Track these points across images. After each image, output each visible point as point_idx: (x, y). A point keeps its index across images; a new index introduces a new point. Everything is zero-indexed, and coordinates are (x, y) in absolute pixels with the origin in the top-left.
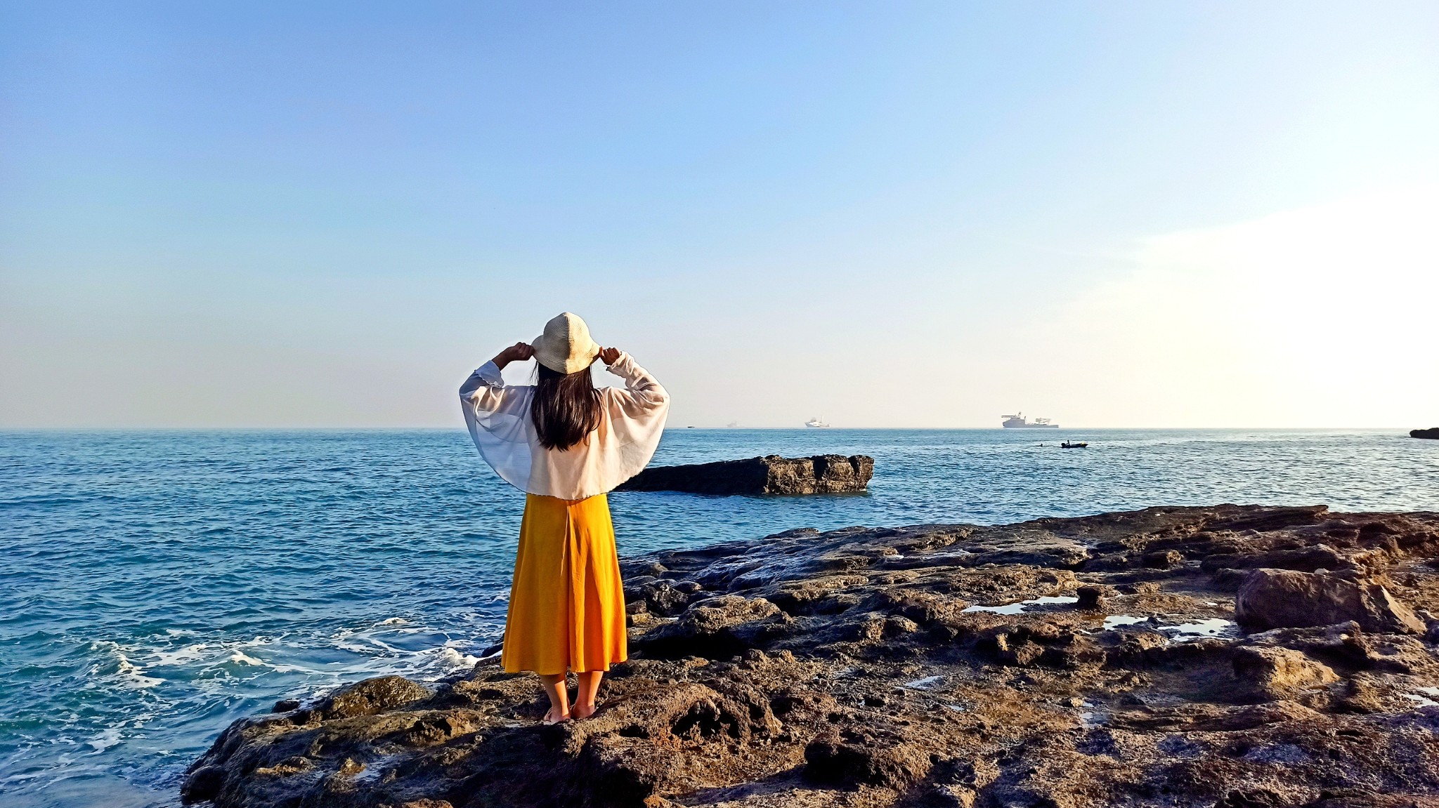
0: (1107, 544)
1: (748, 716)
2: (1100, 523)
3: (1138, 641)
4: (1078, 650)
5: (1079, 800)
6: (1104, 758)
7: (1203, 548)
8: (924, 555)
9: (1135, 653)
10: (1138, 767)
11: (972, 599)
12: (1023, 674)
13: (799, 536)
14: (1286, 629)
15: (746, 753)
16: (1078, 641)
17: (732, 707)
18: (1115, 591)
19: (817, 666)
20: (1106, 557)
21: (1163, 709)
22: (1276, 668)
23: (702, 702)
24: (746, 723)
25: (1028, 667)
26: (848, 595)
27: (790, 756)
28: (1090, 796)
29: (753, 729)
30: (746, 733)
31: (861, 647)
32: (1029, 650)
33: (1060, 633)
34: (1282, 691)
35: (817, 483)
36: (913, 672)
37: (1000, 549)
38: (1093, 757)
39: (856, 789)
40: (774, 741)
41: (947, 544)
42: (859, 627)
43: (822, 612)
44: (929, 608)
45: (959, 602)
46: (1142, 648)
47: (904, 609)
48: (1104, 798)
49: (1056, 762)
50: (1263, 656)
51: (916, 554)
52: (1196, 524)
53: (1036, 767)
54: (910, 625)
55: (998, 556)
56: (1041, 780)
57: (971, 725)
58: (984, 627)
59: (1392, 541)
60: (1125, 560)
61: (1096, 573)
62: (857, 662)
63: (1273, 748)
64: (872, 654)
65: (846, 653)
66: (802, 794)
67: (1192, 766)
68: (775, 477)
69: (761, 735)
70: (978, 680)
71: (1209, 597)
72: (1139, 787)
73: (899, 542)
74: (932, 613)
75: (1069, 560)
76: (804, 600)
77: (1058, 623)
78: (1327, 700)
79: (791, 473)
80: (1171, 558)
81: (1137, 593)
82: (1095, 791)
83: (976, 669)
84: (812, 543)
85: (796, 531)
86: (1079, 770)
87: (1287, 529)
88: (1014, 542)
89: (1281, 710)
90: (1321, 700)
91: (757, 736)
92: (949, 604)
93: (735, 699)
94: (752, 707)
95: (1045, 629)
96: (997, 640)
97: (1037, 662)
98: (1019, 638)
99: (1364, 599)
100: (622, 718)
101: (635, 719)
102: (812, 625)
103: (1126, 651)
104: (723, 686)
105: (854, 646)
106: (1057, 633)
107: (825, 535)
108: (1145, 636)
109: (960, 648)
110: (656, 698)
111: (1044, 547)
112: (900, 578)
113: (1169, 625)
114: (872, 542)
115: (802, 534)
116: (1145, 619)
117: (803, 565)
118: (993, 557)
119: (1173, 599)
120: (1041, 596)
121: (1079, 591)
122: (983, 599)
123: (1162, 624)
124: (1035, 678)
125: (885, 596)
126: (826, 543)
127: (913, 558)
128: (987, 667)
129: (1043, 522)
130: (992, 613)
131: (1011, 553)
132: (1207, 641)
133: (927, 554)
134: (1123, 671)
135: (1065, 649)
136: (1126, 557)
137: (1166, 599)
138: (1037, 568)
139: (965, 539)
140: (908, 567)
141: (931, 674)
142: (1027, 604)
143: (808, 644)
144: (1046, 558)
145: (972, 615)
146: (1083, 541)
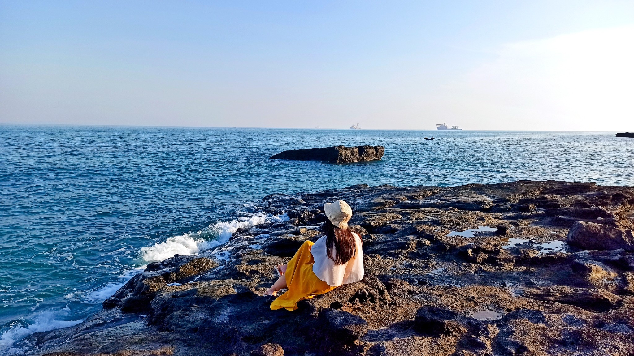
0: (501, 199)
1: (378, 294)
2: (496, 188)
3: (528, 254)
4: (503, 257)
5: (536, 346)
6: (542, 325)
7: (544, 203)
8: (420, 201)
9: (527, 259)
10: (558, 331)
11: (450, 229)
12: (480, 268)
13: (360, 188)
14: (592, 250)
15: (380, 311)
16: (502, 253)
17: (372, 290)
18: (510, 225)
19: (391, 261)
20: (502, 206)
21: (545, 288)
22: (592, 271)
23: (361, 289)
24: (377, 296)
25: (481, 264)
26: (396, 225)
27: (398, 312)
28: (540, 344)
29: (380, 299)
30: (377, 301)
31: (407, 252)
32: (481, 257)
33: (494, 249)
34: (595, 281)
35: (360, 158)
36: (433, 266)
37: (453, 199)
38: (536, 324)
39: (439, 337)
40: (390, 305)
41: (428, 195)
42: (406, 243)
43: (384, 232)
44: (435, 235)
45: (447, 231)
46: (530, 257)
47: (424, 235)
48: (546, 345)
49: (522, 327)
50: (587, 265)
51: (416, 200)
52: (539, 190)
53: (515, 330)
54: (428, 242)
55: (453, 203)
56: (519, 336)
57: (468, 296)
58: (461, 245)
59: (626, 201)
60: (510, 207)
61: (498, 214)
62: (407, 260)
63: (615, 326)
64: (413, 255)
65: (401, 255)
66: (418, 338)
67: (582, 333)
68: (342, 155)
69: (383, 301)
70: (462, 271)
71: (551, 228)
72: (560, 341)
73: (408, 194)
74: (437, 237)
75: (485, 206)
76: (376, 226)
77: (492, 243)
78: (615, 287)
79: (349, 154)
80: (531, 208)
81: (519, 226)
82: (542, 342)
83: (460, 265)
84: (367, 192)
85: (359, 185)
86: (533, 331)
87: (580, 194)
88: (459, 196)
89: (600, 294)
90: (613, 287)
91: (382, 302)
92: (442, 232)
93: (373, 287)
94: (380, 290)
95: (488, 247)
96: (468, 252)
97: (485, 261)
98: (477, 251)
99: (623, 236)
100: (331, 298)
101: (337, 299)
102: (383, 240)
103: (523, 258)
104: (368, 282)
105: (405, 251)
106: (493, 249)
107: (373, 188)
108: (531, 251)
109: (451, 254)
110: (343, 289)
111: (473, 199)
112: (417, 217)
113: (538, 244)
114: (395, 193)
115: (361, 187)
116: (527, 241)
117: (366, 204)
118: (451, 203)
119: (537, 230)
120: (479, 227)
121: (498, 227)
122: (455, 229)
123: (535, 243)
124: (486, 270)
125: (415, 229)
126: (374, 192)
127: (415, 202)
128: (464, 264)
129: (471, 186)
130: (462, 237)
131: (459, 202)
132: (558, 254)
133: (421, 201)
134: (522, 267)
135: (497, 257)
136: (510, 206)
137: (534, 230)
138: (475, 213)
139: (436, 193)
140: (414, 207)
141: (441, 267)
142: (475, 232)
143: (383, 249)
144: (475, 205)
145: (454, 238)
146: (489, 197)
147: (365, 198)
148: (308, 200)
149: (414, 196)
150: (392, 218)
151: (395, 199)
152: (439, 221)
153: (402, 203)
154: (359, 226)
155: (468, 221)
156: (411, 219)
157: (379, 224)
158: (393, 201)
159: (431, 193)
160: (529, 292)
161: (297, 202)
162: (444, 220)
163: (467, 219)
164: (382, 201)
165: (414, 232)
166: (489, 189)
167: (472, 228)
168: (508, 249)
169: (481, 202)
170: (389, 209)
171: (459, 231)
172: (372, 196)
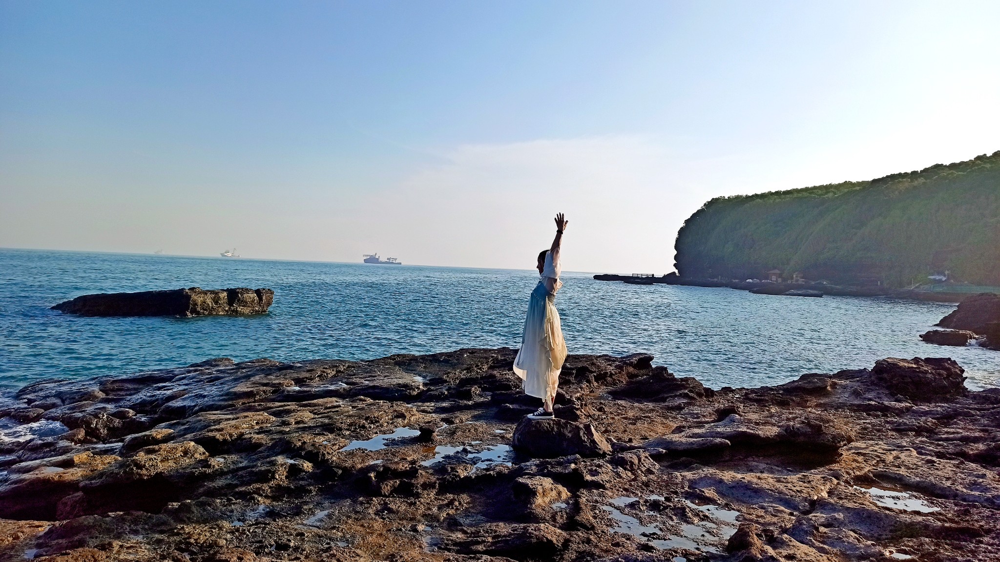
0: (435, 379)
2: (431, 361)
3: (458, 472)
4: (421, 481)
7: (492, 383)
8: (313, 387)
9: (455, 480)
11: (350, 437)
12: (386, 504)
16: (421, 474)
18: (441, 423)
20: (435, 390)
21: (474, 530)
25: (388, 497)
26: (260, 436)
31: (270, 487)
32: (390, 484)
33: (410, 468)
34: (540, 510)
35: (230, 308)
36: (310, 509)
37: (367, 382)
41: (329, 376)
42: (269, 471)
43: (238, 451)
44: (321, 451)
45: (343, 442)
46: (460, 477)
47: (303, 453)
50: (531, 486)
51: (308, 386)
54: (308, 466)
55: (365, 389)
58: (359, 466)
61: (428, 404)
64: (279, 493)
65: (258, 494)
68: (196, 304)
70: (356, 512)
71: (496, 425)
73: (295, 375)
74: (323, 455)
75: (411, 391)
76: (225, 440)
77: (409, 459)
78: (565, 516)
79: (209, 301)
80: (474, 392)
81: (454, 423)
83: (355, 502)
85: (215, 360)
88: (375, 376)
89: (542, 533)
90: (562, 516)
92: (335, 444)
95: (401, 466)
96: (369, 477)
97: (396, 491)
98: (384, 474)
99: (582, 434)
102: (232, 467)
103: (450, 479)
105: (265, 487)
106: (408, 468)
107: (239, 366)
108: (462, 467)
109: (343, 484)
111: (396, 381)
112: (299, 419)
113: (475, 453)
114: (275, 375)
115: (220, 363)
116: (460, 448)
117: (222, 395)
118: (362, 389)
119: (476, 430)
120: (395, 430)
121: (421, 429)
122: (357, 437)
123: (471, 452)
124: (394, 507)
125: (289, 443)
126: (239, 373)
127: (305, 389)
128: (361, 499)
129: (395, 359)
130: (363, 451)
131: (374, 387)
132: (498, 469)
133: (316, 386)
134: (448, 495)
135: (413, 481)
136: (447, 390)
137: (472, 430)
138: (392, 407)
139: (343, 372)
140: (300, 398)
141: (323, 509)
142: (387, 440)
143: (230, 486)
144: (397, 391)
145: (351, 454)
146: (420, 376)
147: (222, 384)
148: (113, 390)
149: (306, 378)
150: (257, 423)
151: (273, 385)
152: (332, 424)
153: (283, 391)
154: (193, 443)
155: (379, 422)
156: (289, 424)
157: (231, 435)
158: (268, 389)
159: (334, 373)
160: (451, 540)
161: (88, 396)
162: (342, 423)
163: (378, 418)
164: (249, 390)
165: (287, 449)
166: (421, 363)
167: (385, 434)
168: (431, 467)
169: (406, 386)
170: (259, 405)
171: (364, 440)
172: (235, 380)
